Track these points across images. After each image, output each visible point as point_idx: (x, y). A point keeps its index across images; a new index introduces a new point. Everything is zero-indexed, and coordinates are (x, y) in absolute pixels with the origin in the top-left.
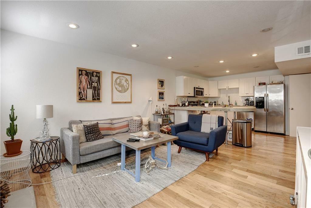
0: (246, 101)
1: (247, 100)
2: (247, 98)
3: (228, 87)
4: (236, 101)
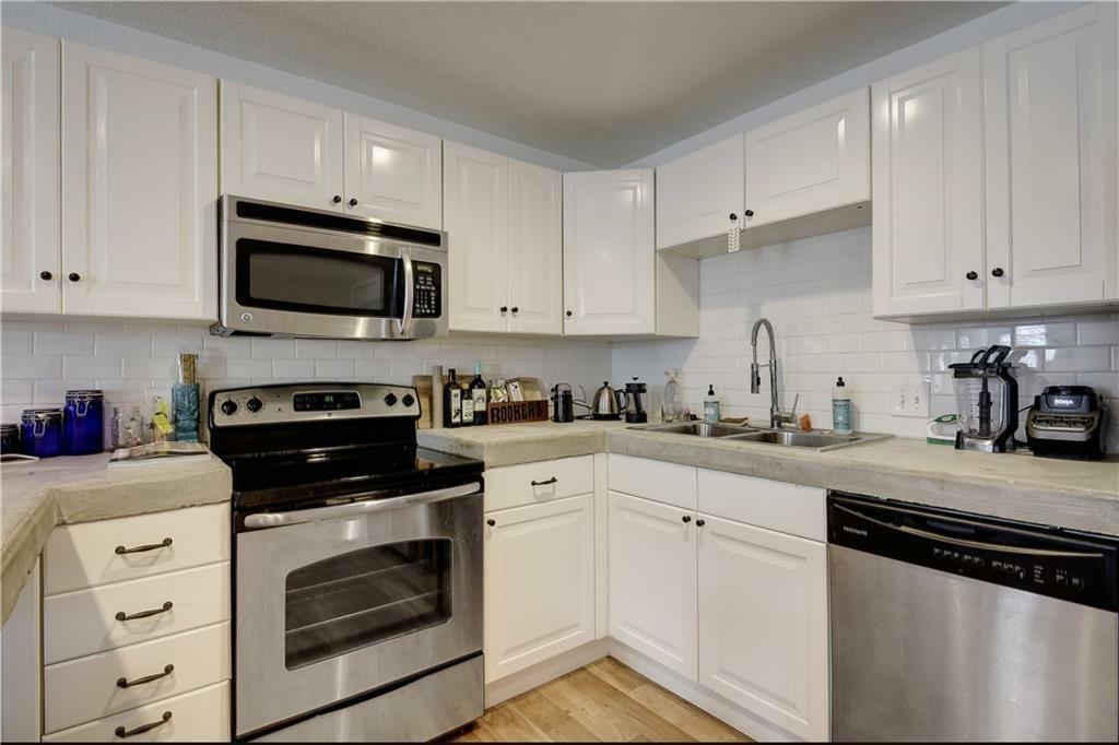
0: (974, 385)
1: (995, 365)
2: (983, 338)
3: (749, 213)
4: (841, 383)
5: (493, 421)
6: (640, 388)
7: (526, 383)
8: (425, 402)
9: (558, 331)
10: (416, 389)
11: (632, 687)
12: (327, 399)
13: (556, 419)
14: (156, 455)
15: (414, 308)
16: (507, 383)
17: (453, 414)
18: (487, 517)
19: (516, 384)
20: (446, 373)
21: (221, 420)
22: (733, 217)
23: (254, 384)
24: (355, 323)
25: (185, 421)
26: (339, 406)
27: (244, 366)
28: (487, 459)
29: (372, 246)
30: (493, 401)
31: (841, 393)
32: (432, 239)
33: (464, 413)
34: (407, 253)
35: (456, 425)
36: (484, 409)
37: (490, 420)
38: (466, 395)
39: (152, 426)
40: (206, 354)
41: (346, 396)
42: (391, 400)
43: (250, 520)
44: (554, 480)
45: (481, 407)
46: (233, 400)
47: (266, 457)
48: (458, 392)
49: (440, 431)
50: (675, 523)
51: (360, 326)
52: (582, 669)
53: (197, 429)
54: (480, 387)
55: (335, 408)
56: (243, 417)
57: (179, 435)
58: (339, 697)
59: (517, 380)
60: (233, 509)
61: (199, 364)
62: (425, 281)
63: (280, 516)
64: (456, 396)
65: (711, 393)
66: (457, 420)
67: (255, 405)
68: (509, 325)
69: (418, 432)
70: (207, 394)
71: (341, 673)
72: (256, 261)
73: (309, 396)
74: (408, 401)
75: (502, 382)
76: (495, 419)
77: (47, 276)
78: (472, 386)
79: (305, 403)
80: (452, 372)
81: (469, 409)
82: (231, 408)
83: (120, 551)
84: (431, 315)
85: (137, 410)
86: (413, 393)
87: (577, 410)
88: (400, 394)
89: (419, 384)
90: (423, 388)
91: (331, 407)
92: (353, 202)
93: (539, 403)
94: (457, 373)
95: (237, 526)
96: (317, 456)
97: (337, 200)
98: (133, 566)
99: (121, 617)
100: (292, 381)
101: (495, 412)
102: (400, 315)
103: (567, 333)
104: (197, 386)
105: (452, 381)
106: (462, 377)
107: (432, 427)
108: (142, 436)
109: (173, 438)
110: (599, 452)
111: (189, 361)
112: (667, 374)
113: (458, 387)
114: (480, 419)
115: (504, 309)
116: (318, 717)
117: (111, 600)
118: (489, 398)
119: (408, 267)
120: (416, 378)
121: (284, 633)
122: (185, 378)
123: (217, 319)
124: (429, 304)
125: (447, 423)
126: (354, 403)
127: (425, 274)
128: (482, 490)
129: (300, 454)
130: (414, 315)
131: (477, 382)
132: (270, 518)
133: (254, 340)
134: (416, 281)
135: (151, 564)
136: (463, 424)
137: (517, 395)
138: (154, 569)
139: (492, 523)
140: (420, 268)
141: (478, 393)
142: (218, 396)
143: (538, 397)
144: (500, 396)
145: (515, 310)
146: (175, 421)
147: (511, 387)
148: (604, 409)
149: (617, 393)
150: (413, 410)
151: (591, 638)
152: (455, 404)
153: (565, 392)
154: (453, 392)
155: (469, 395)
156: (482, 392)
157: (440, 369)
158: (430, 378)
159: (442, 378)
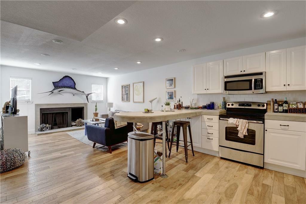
7: (304, 103)
12: (245, 104)
16: (297, 103)
17: (275, 109)
19: (301, 103)
20: (274, 100)
21: (227, 106)
23: (233, 102)
33: (279, 109)
36: (287, 109)
37: (288, 112)
38: (280, 105)
39: (219, 107)
41: (249, 104)
42: (259, 105)
43: (222, 119)
46: (229, 104)
48: (277, 104)
55: (246, 106)
56: (230, 106)
60: (219, 117)
61: (226, 99)
62: (259, 82)
66: (277, 111)
67: (232, 105)
68: (288, 88)
73: (242, 104)
74: (263, 106)
75: (295, 103)
76: (291, 112)
77: (205, 89)
78: (283, 103)
80: (276, 100)
81: (281, 109)
83: (208, 119)
84: (260, 89)
85: (217, 105)
86: (265, 104)
88: (261, 104)
90: (269, 103)
92: (244, 71)
94: (277, 100)
95: (220, 119)
97: (241, 71)
99: (208, 126)
101: (291, 110)
105: (276, 102)
109: (222, 109)
111: (224, 98)
114: (285, 111)
115: (285, 85)
117: (207, 124)
118: (289, 106)
119: (253, 80)
120: (268, 101)
122: (224, 101)
124: (260, 87)
126: (250, 106)
130: (256, 89)
131: (286, 102)
136: (279, 112)
137: (301, 106)
139: (266, 130)
140: (257, 80)
141: (285, 105)
142: (227, 103)
144: (294, 106)
146: (222, 106)
147: (299, 104)
150: (265, 108)
152: (276, 107)
154: (275, 104)
155: (282, 105)
156: (287, 105)
157: (273, 99)
158: (270, 101)
159: (273, 101)
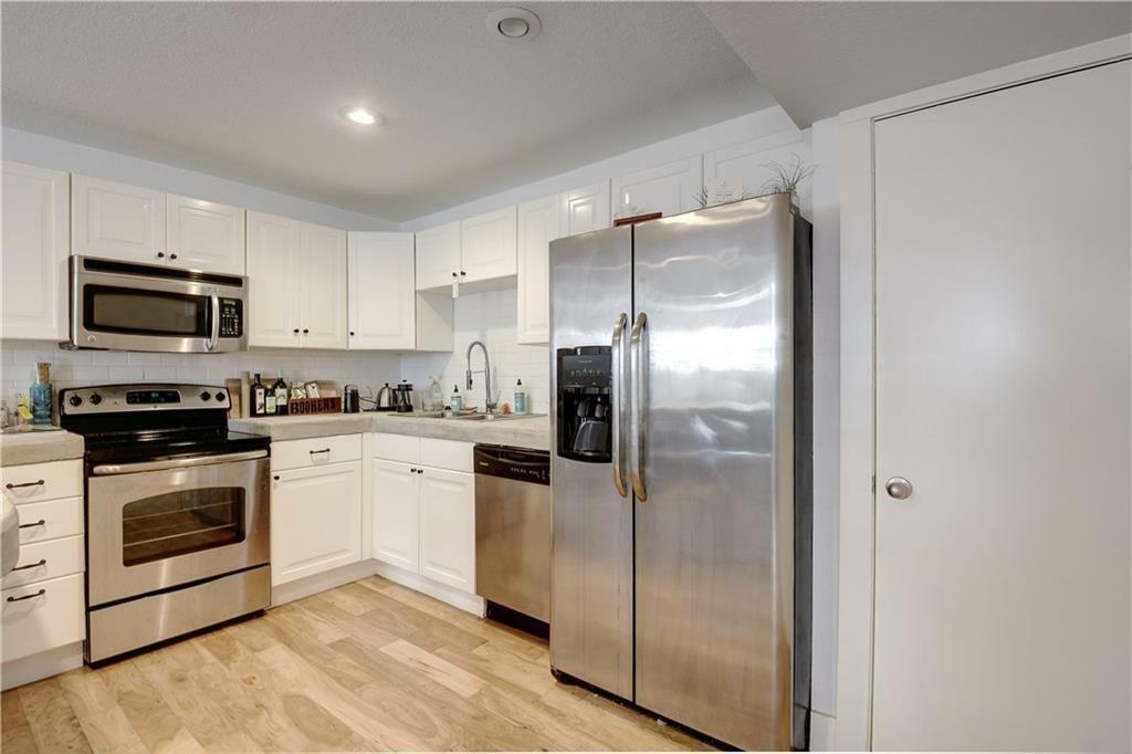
3: (463, 274)
4: (519, 383)
5: (292, 412)
6: (408, 388)
7: (321, 384)
8: (235, 399)
9: (345, 347)
10: (227, 389)
11: (383, 587)
12: (153, 395)
13: (346, 411)
14: (20, 431)
15: (221, 331)
16: (306, 385)
17: (258, 407)
18: (273, 474)
19: (314, 385)
20: (252, 377)
21: (69, 409)
22: (454, 275)
23: (95, 384)
24: (179, 342)
25: (41, 411)
26: (163, 399)
27: (86, 371)
28: (274, 435)
29: (194, 288)
30: (293, 397)
31: (519, 389)
32: (236, 281)
33: (268, 406)
34: (216, 293)
35: (261, 415)
36: (285, 403)
37: (289, 412)
38: (270, 393)
39: (17, 414)
40: (57, 363)
41: (169, 393)
42: (206, 397)
43: (97, 469)
44: (328, 450)
45: (282, 402)
46: (79, 395)
47: (105, 437)
48: (262, 391)
49: (247, 419)
50: (406, 474)
51: (186, 344)
52: (354, 582)
53: (50, 416)
54: (281, 387)
55: (159, 402)
56: (87, 408)
57: (37, 421)
58: (162, 587)
59: (315, 382)
60: (85, 462)
62: (230, 312)
63: (118, 468)
64: (260, 394)
65: (456, 390)
66: (262, 411)
67: (96, 400)
68: (301, 342)
69: (229, 421)
70: (57, 392)
71: (164, 571)
72: (98, 299)
73: (138, 393)
74: (220, 397)
75: (301, 384)
78: (275, 387)
79: (135, 398)
80: (258, 376)
81: (271, 404)
82: (77, 401)
83: (9, 486)
84: (234, 336)
86: (225, 392)
87: (362, 404)
88: (213, 393)
89: (231, 385)
90: (234, 387)
91: (157, 401)
92: (173, 257)
93: (333, 399)
94: (262, 376)
95: (88, 473)
96: (147, 436)
97: (161, 255)
98: (19, 496)
100: (126, 383)
101: (295, 406)
102: (209, 335)
103: (351, 348)
104: (51, 386)
105: (257, 382)
106: (268, 381)
107: (241, 417)
108: (8, 421)
109: (33, 422)
110: (367, 431)
111: (44, 367)
112: (430, 377)
113: (262, 387)
114: (282, 411)
115: (297, 331)
116: (146, 598)
118: (289, 395)
119: (215, 302)
120: (228, 381)
121: (122, 546)
122: (41, 380)
123: (68, 339)
124: (233, 329)
125: (253, 413)
126: (175, 398)
127: (230, 306)
128: (269, 455)
129: (131, 435)
130: (221, 335)
131: (280, 383)
132: (111, 468)
133: (94, 352)
134: (222, 311)
135: (30, 496)
136: (266, 414)
137: (314, 394)
138: (32, 499)
139: (277, 478)
140: (225, 302)
141: (279, 391)
142: (66, 393)
143: (333, 394)
144: (299, 394)
145: (306, 331)
146: (33, 411)
147: (309, 387)
148: (385, 403)
149: (394, 390)
150: (225, 404)
151: (359, 559)
152: (260, 400)
153: (353, 391)
154: (258, 391)
155: (272, 393)
156: (284, 391)
157: (248, 374)
158: (239, 380)
159: (249, 381)
